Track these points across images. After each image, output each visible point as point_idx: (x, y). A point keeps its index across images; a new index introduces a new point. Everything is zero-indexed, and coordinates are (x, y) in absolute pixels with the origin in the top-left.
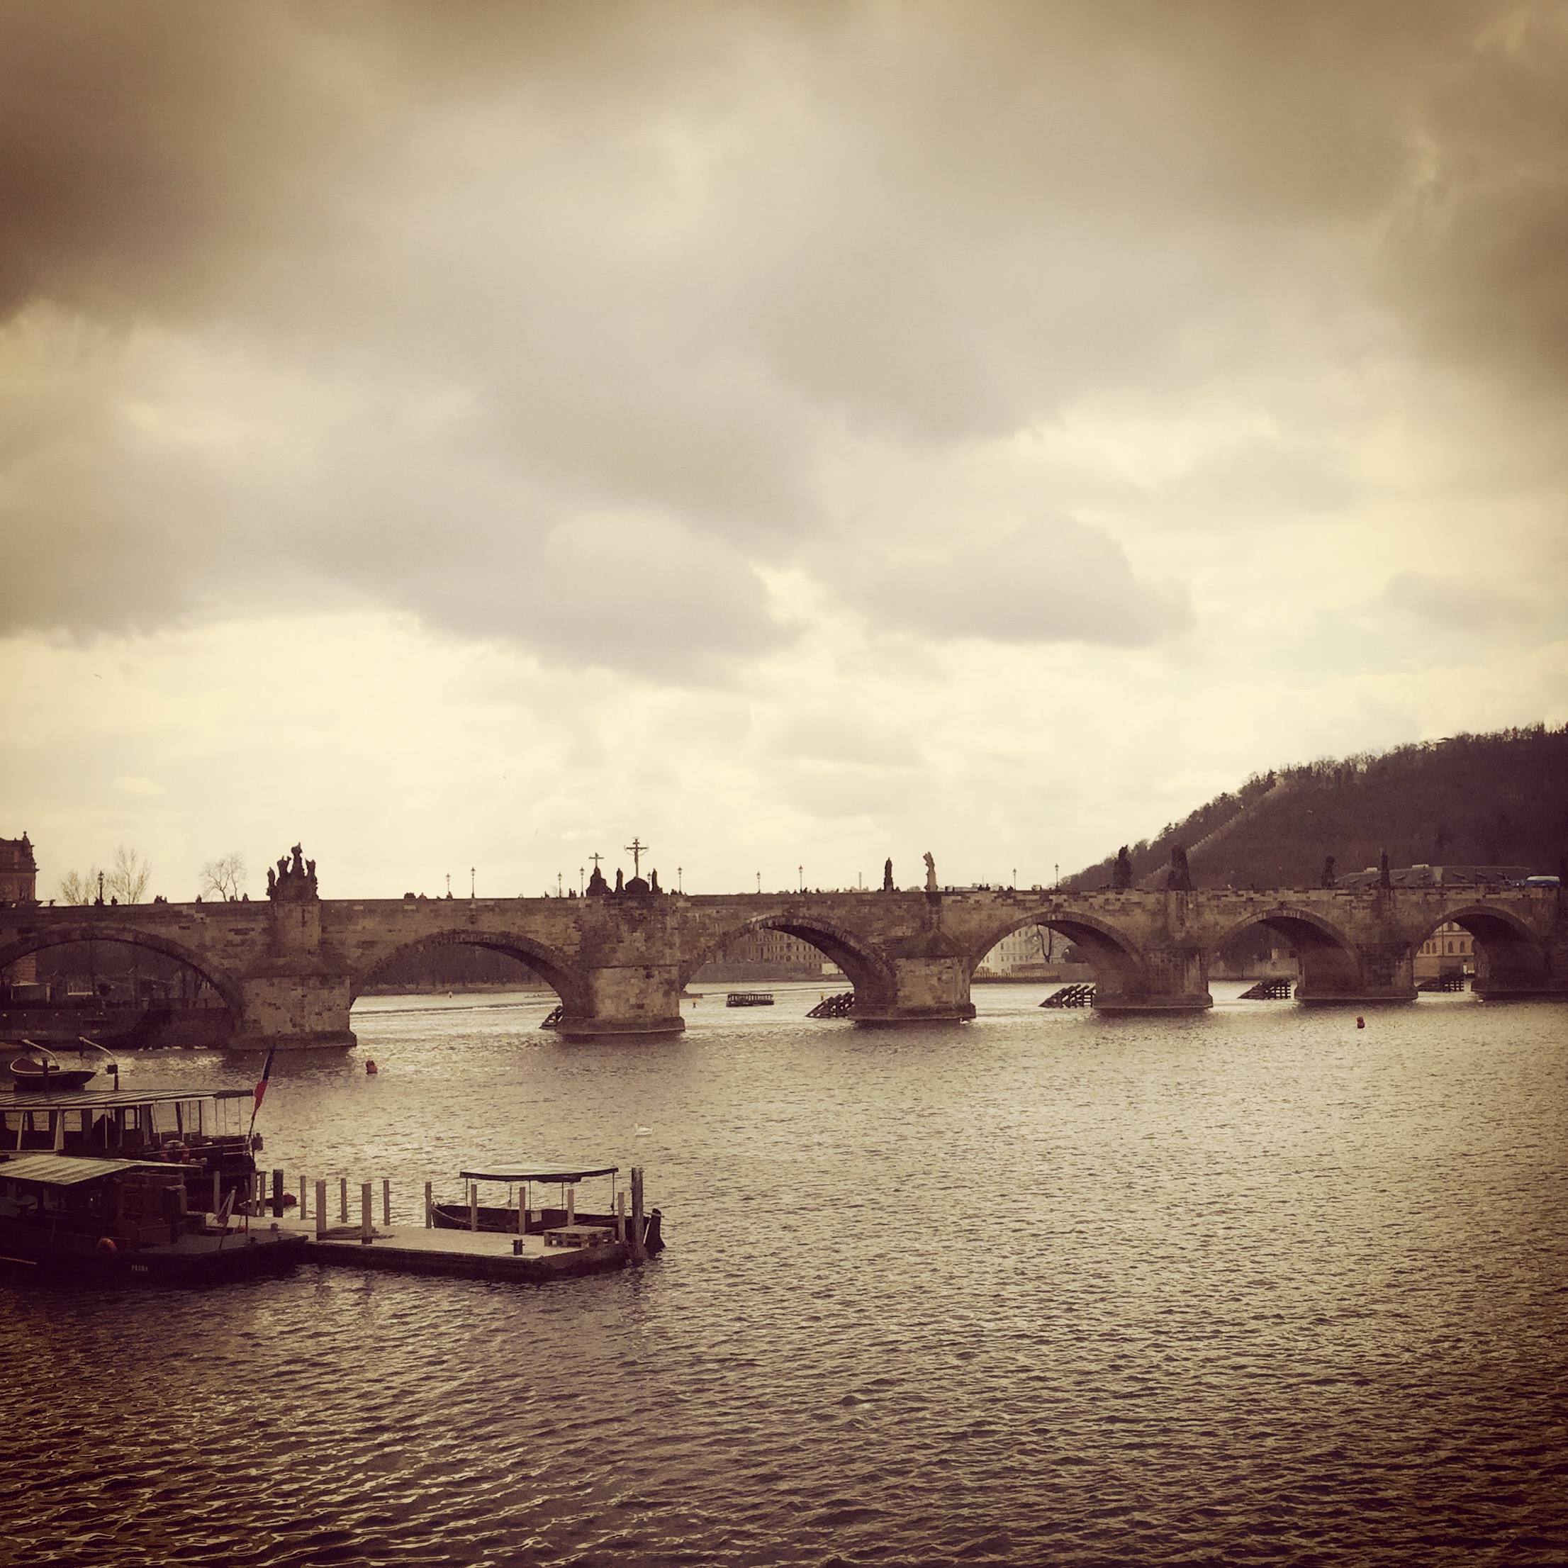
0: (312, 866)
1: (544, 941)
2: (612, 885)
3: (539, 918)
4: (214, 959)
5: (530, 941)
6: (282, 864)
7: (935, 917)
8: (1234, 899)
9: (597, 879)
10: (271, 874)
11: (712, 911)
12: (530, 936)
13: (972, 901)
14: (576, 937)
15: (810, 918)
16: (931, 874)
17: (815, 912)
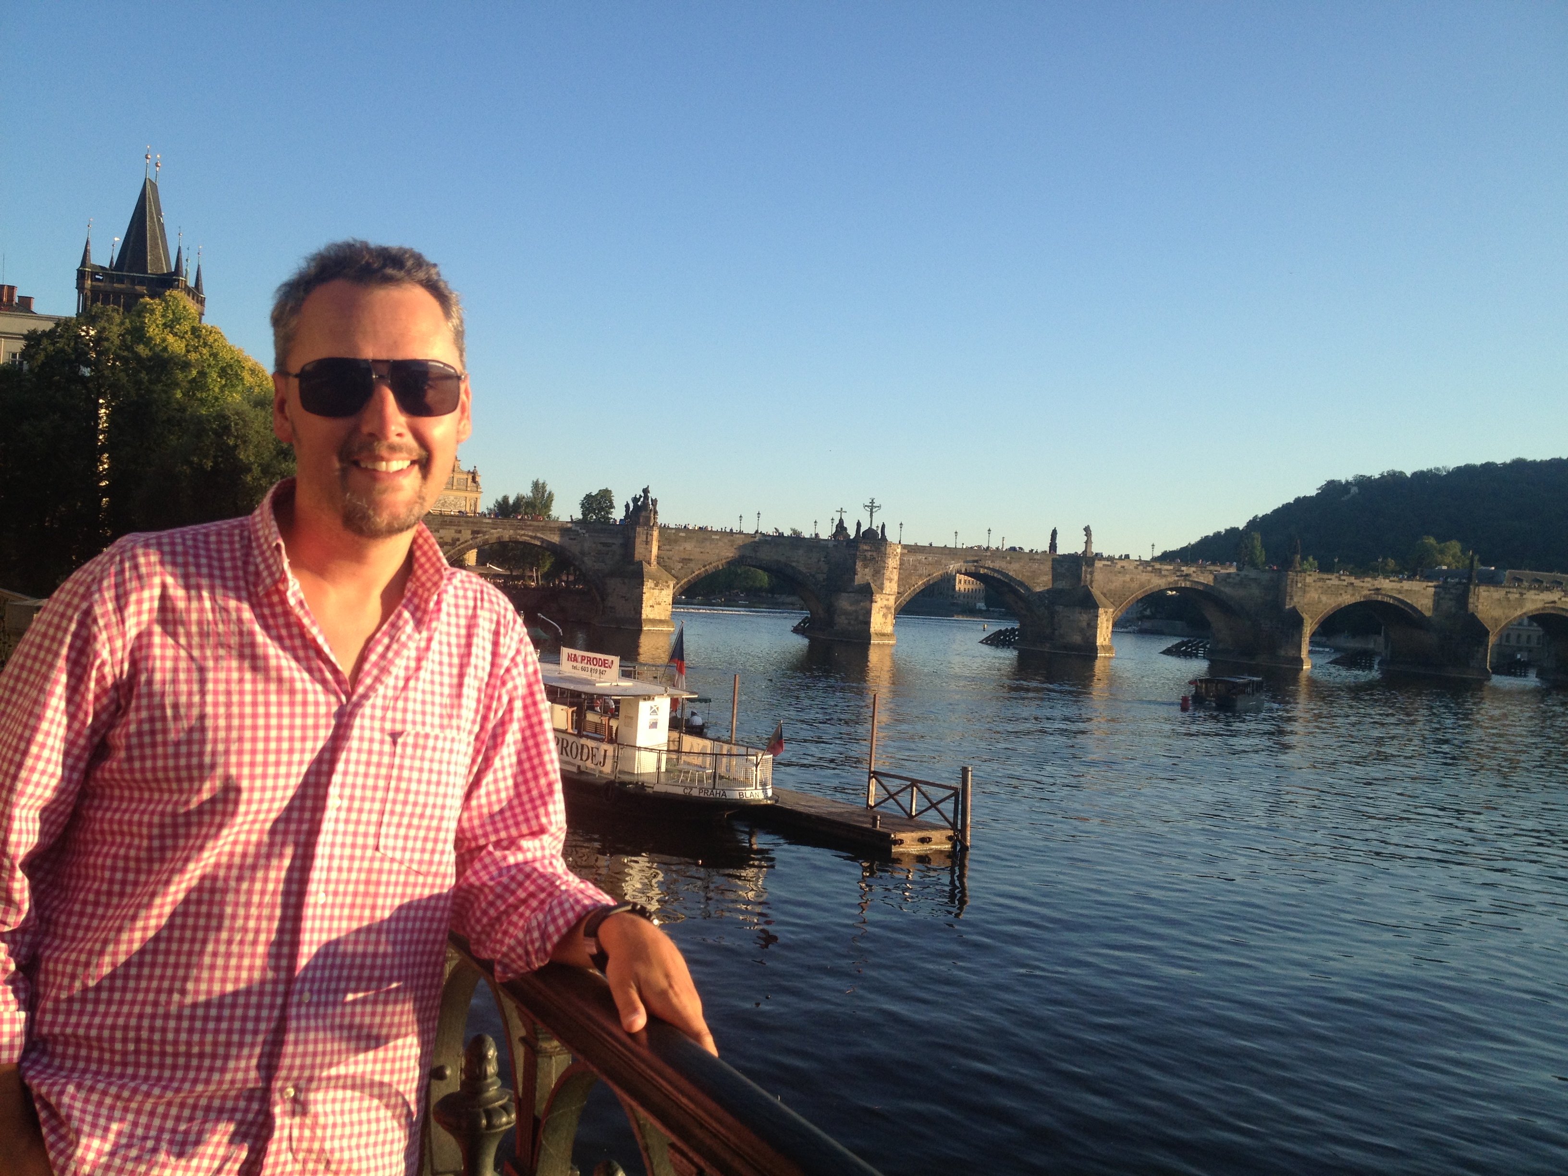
0: (654, 502)
1: (804, 570)
2: (852, 533)
3: (801, 552)
4: (588, 562)
5: (793, 567)
6: (635, 500)
7: (1088, 576)
8: (1337, 582)
9: (841, 527)
10: (627, 506)
11: (921, 557)
12: (794, 564)
13: (1119, 566)
14: (825, 568)
15: (993, 570)
16: (1088, 543)
17: (997, 565)
